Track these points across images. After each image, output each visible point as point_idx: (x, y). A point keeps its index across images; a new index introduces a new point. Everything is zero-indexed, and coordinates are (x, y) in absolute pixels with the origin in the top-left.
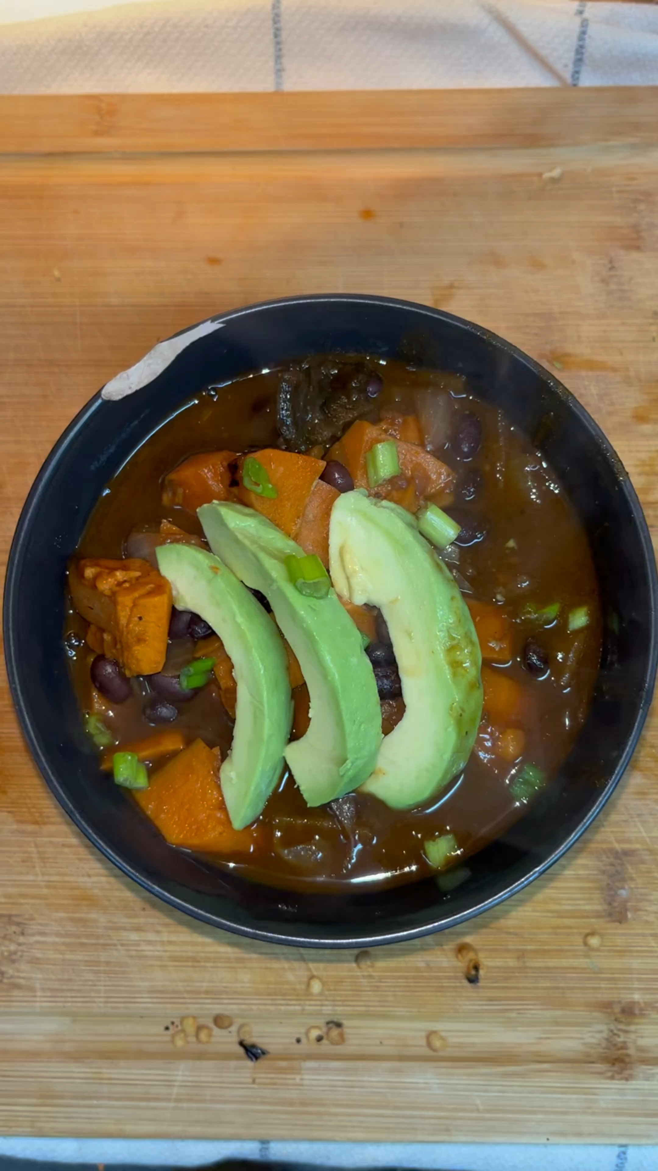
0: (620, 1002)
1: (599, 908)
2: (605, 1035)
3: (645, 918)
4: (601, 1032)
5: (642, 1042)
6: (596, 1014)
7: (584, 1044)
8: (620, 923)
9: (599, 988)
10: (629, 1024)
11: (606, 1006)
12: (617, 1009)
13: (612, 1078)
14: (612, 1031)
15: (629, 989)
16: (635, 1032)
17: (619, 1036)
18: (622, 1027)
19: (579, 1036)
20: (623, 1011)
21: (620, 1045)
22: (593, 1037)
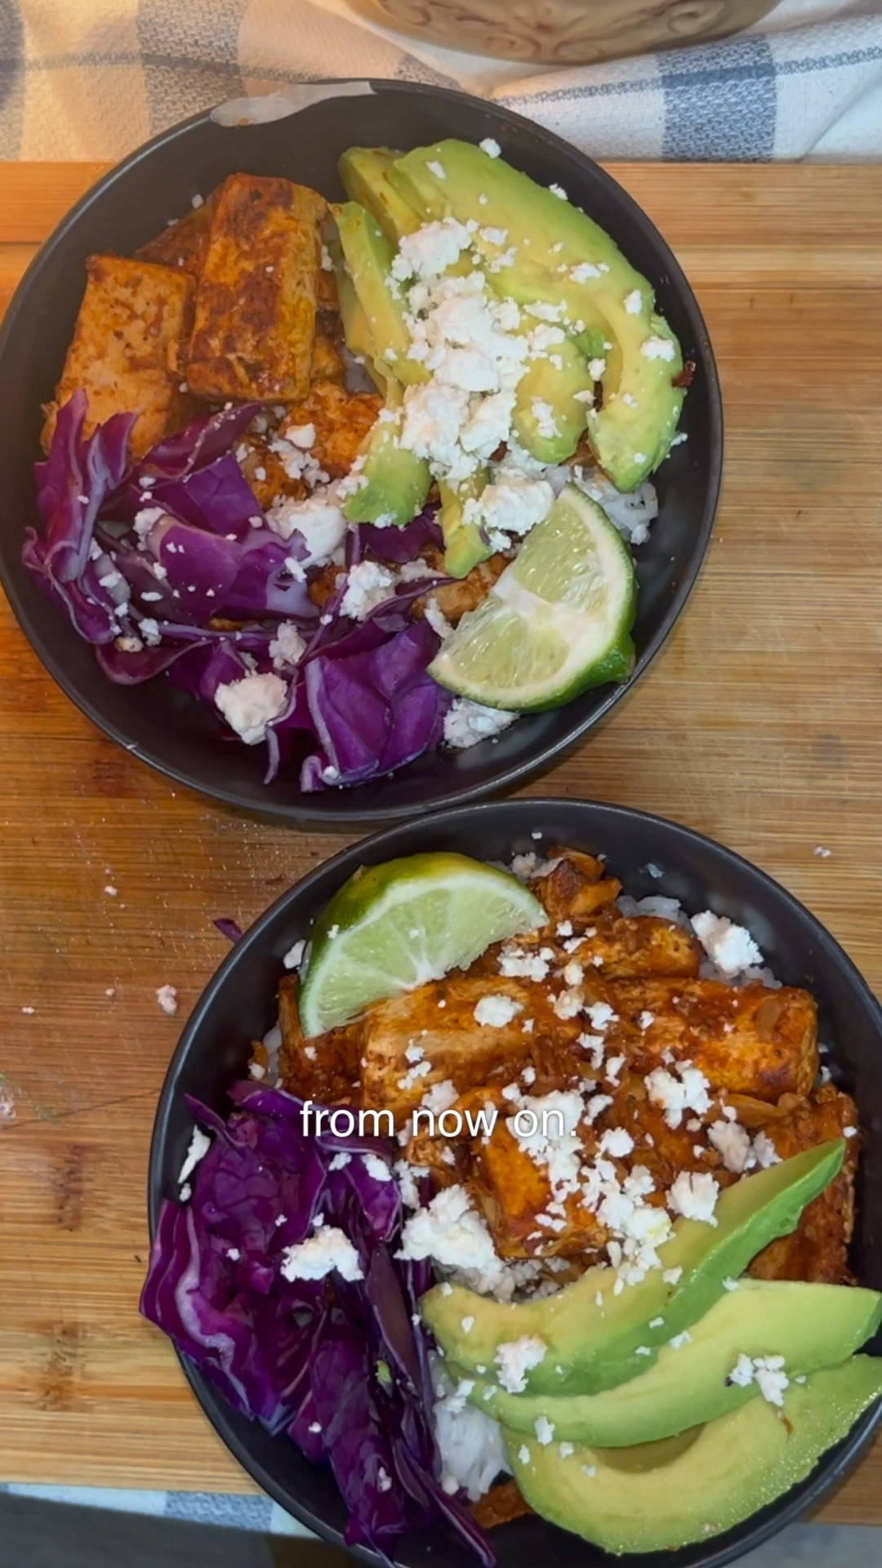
0: (61, 1322)
1: (45, 1211)
2: (49, 1358)
3: (102, 1225)
4: (43, 1354)
5: (91, 1368)
6: (33, 1335)
7: (24, 1368)
8: (71, 1230)
9: (38, 1305)
10: (76, 1346)
11: (45, 1327)
12: (57, 1330)
13: (44, 1408)
14: (56, 1354)
15: (73, 1307)
16: (83, 1356)
17: (65, 1360)
18: (69, 1350)
19: (20, 1358)
20: (64, 1333)
21: (64, 1370)
22: (34, 1360)
